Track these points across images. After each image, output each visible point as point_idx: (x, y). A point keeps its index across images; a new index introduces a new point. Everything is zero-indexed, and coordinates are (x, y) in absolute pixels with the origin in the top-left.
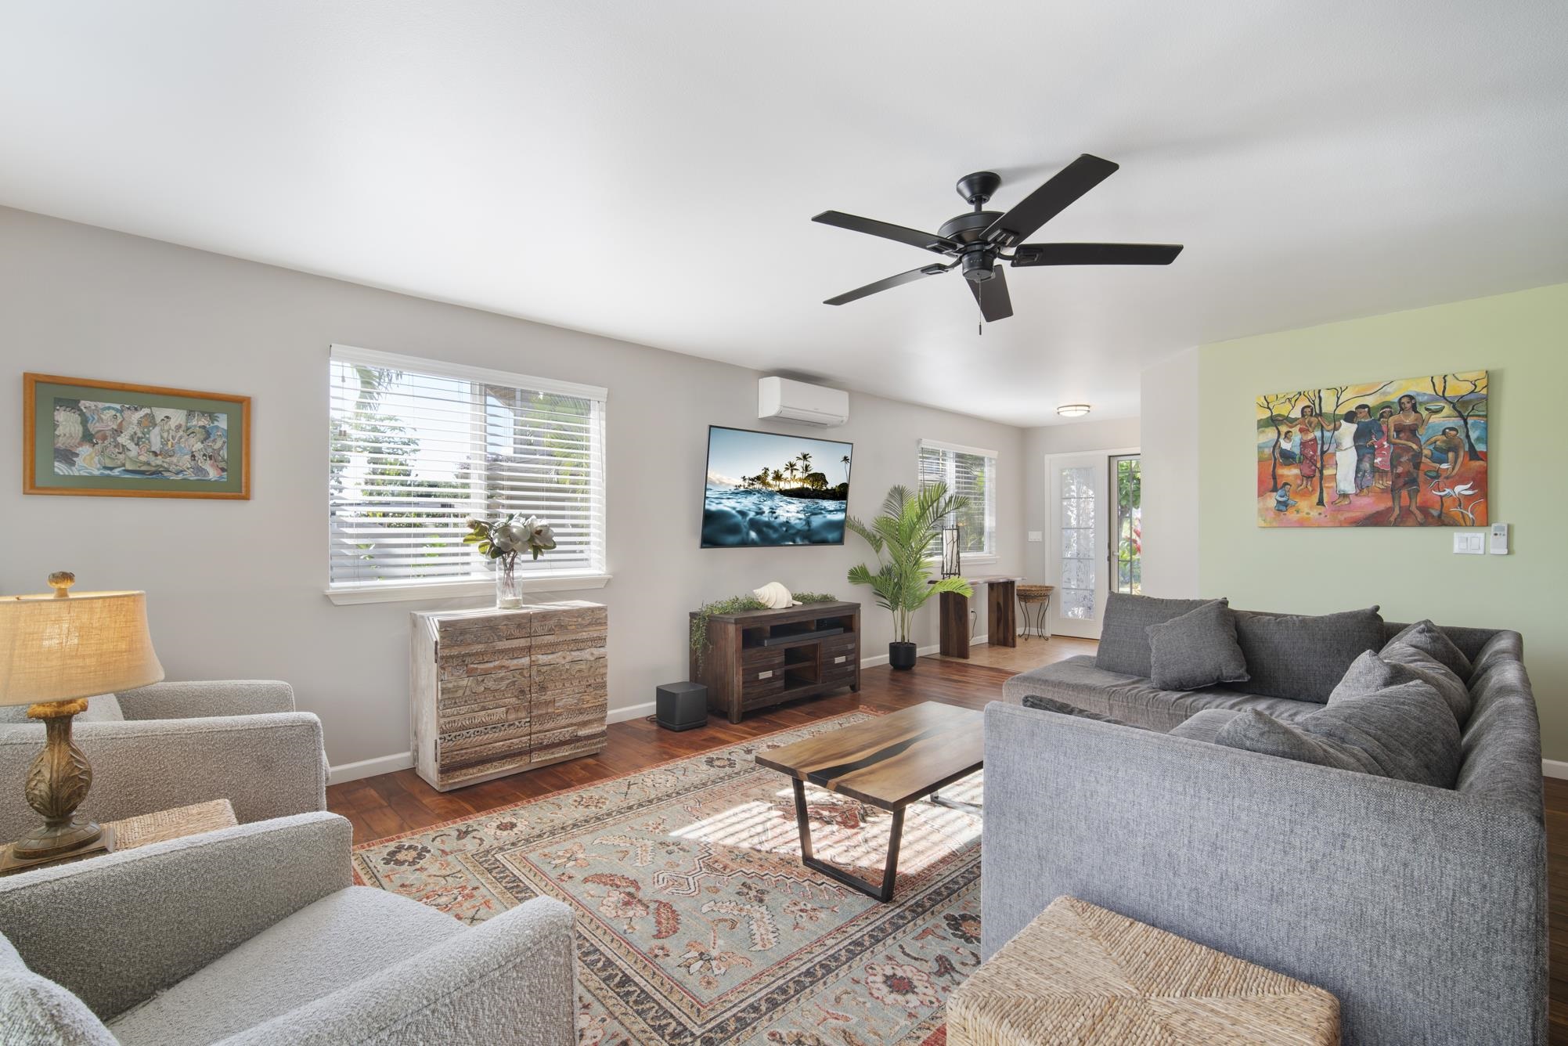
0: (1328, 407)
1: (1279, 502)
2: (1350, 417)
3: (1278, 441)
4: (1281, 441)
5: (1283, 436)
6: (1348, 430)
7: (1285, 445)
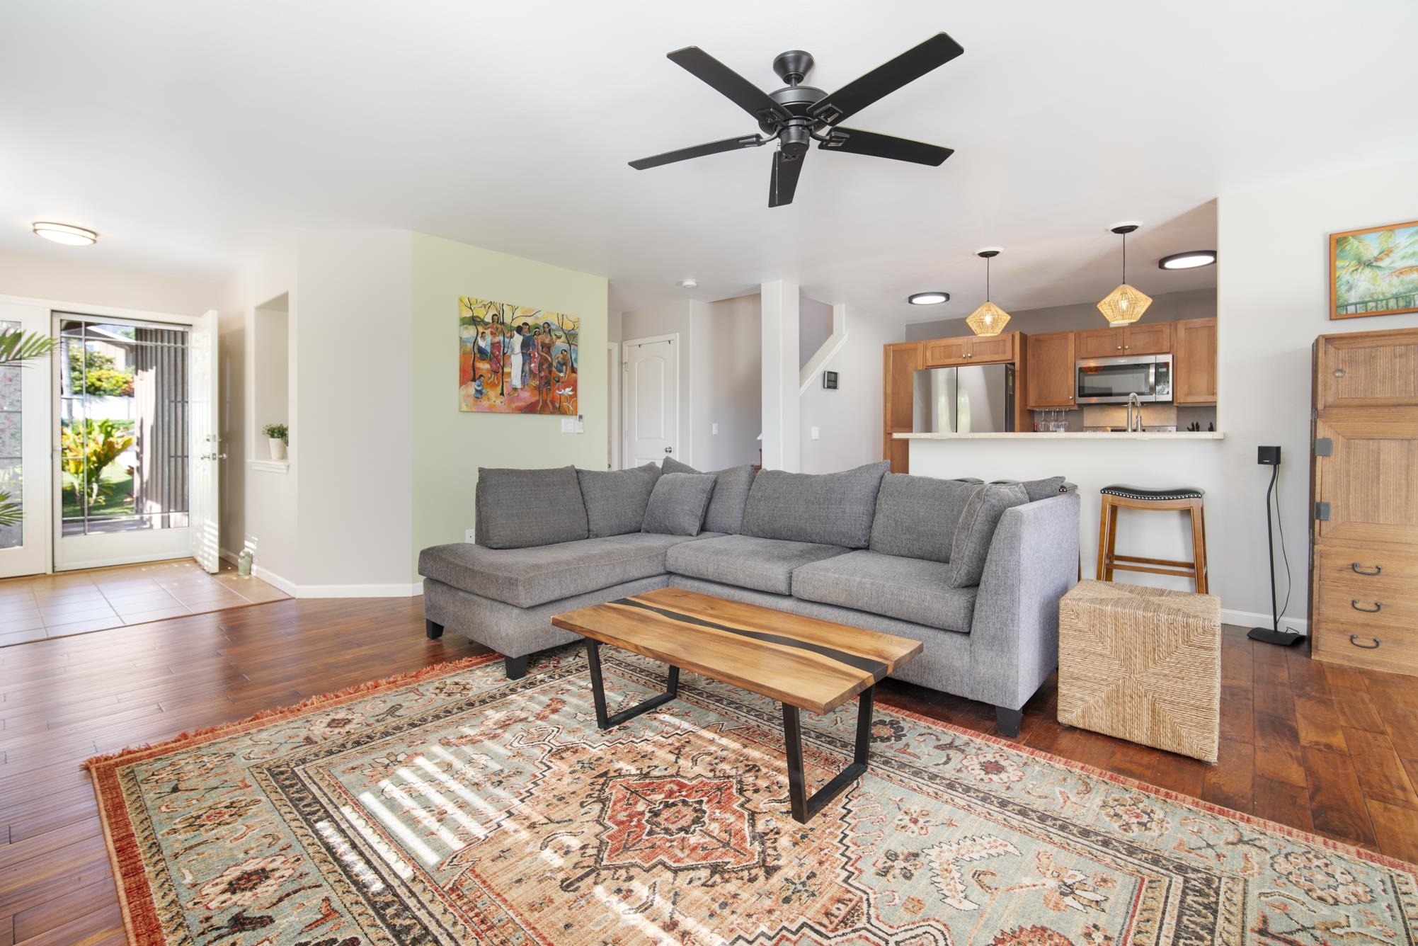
0: (507, 320)
1: (477, 390)
2: (519, 330)
3: (476, 338)
4: (479, 339)
5: (480, 335)
6: (518, 339)
7: (482, 343)
